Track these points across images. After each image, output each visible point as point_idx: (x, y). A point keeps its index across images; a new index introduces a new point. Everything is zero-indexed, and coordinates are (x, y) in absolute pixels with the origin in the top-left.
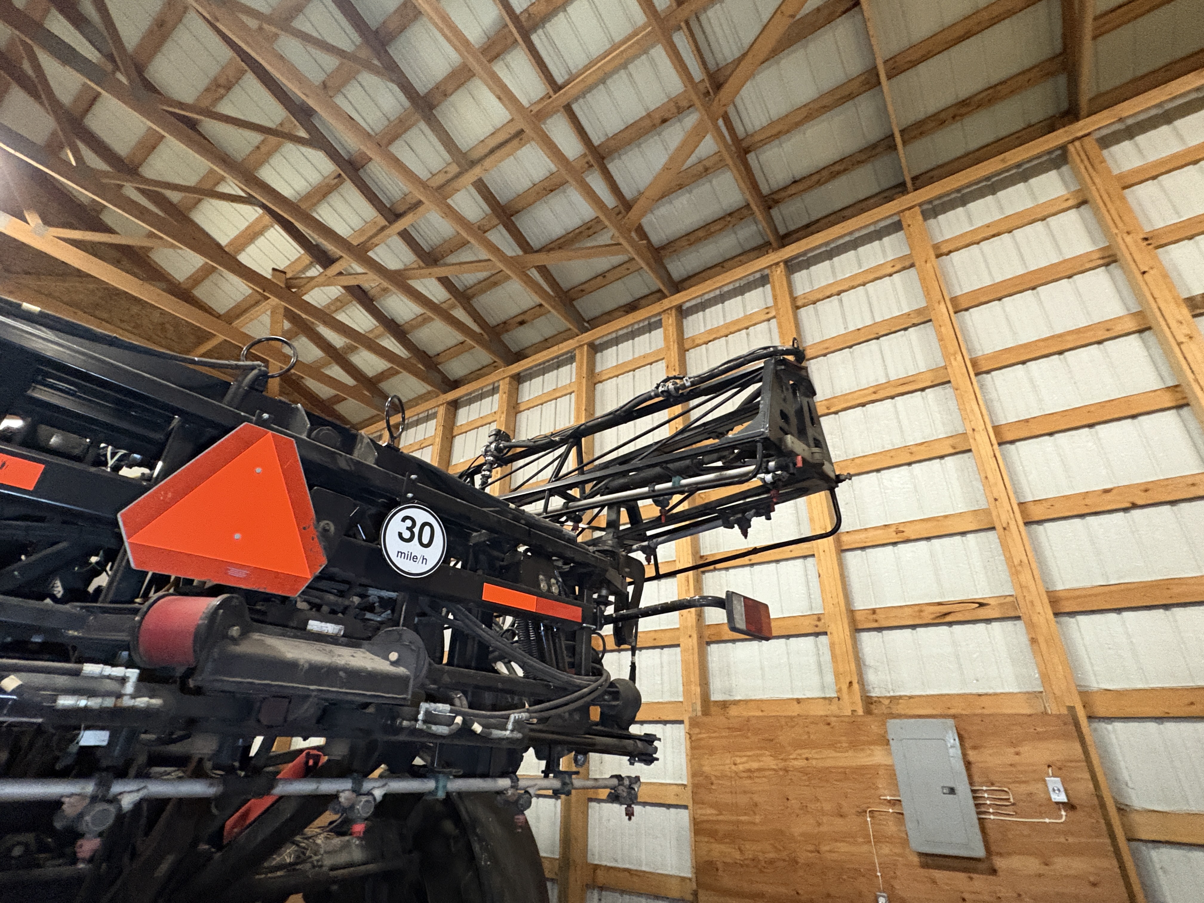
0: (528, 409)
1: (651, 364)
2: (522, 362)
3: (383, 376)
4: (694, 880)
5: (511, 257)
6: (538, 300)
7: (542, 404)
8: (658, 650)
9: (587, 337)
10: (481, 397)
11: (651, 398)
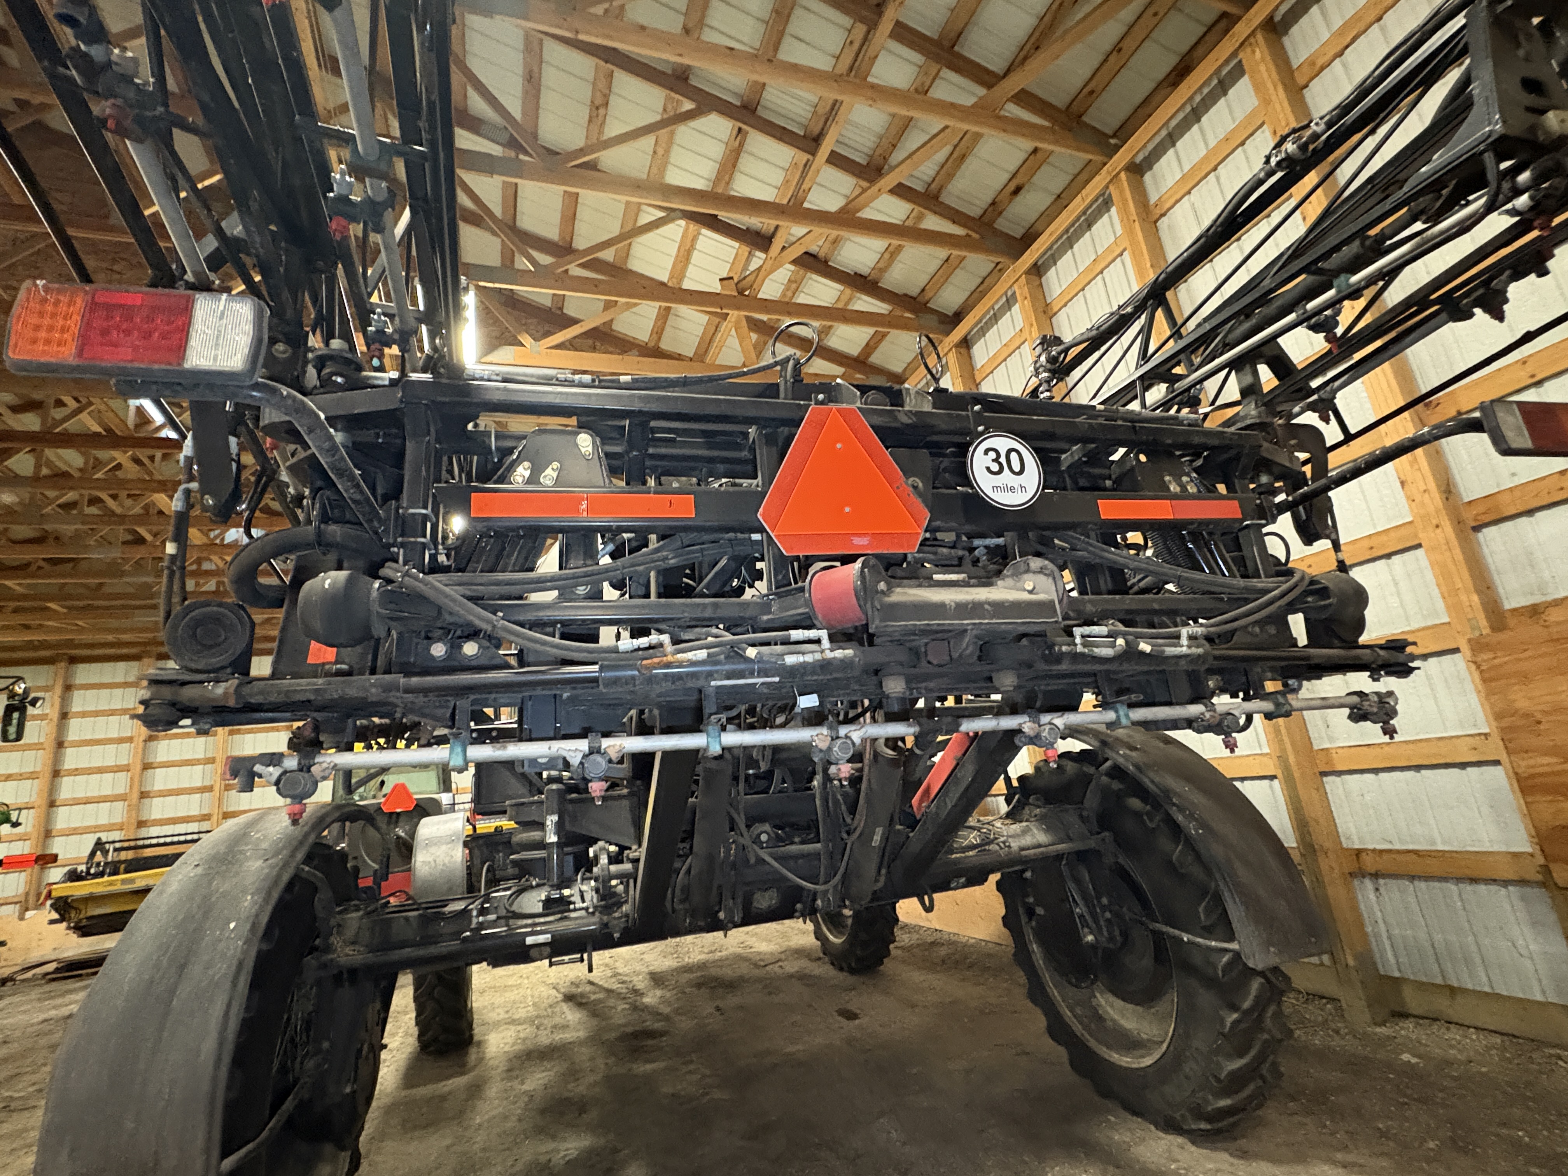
0: (1065, 305)
1: (1243, 144)
2: (1035, 246)
3: (870, 348)
4: (1538, 853)
5: (973, 106)
6: (1028, 145)
7: (1083, 289)
8: (1383, 562)
9: (1122, 158)
10: (996, 318)
11: (1261, 182)
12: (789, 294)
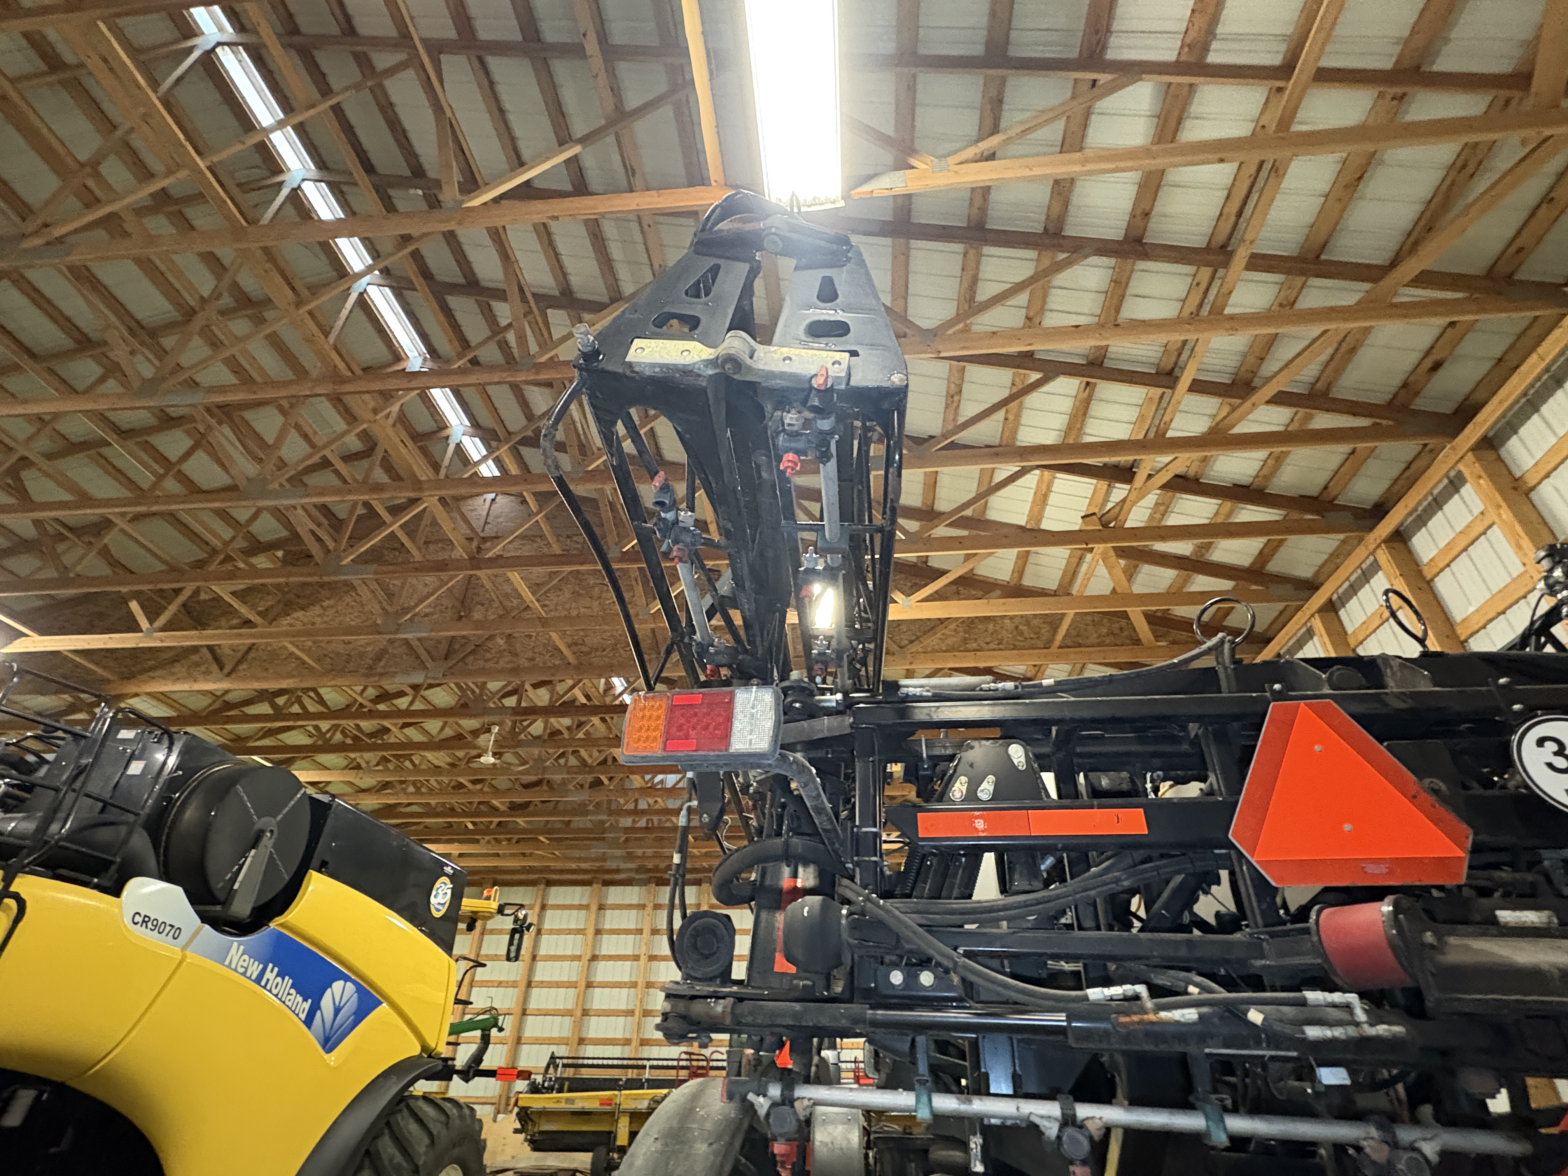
0: (1547, 476)
2: (1480, 418)
6: (1443, 321)
10: (1437, 503)
12: (1158, 516)
